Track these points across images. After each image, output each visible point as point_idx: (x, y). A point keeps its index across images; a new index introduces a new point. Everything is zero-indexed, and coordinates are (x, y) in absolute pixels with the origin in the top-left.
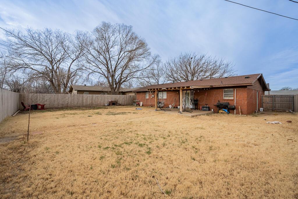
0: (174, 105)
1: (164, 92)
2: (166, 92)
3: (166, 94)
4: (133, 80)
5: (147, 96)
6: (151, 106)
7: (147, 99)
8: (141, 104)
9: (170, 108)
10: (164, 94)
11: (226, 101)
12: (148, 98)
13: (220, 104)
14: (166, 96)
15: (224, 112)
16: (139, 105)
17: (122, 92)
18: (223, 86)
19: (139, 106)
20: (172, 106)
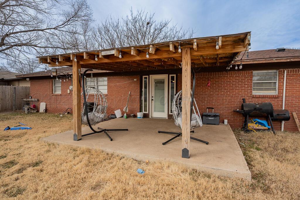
0: (127, 111)
1: (100, 79)
2: (106, 79)
3: (106, 83)
4: (22, 50)
5: (57, 88)
6: (68, 113)
7: (56, 95)
8: (42, 106)
9: (117, 117)
10: (100, 83)
11: (260, 101)
12: (59, 92)
13: (253, 108)
14: (106, 87)
15: (260, 127)
16: (36, 108)
17: (3, 79)
18: (264, 62)
19: (38, 111)
20: (123, 113)
